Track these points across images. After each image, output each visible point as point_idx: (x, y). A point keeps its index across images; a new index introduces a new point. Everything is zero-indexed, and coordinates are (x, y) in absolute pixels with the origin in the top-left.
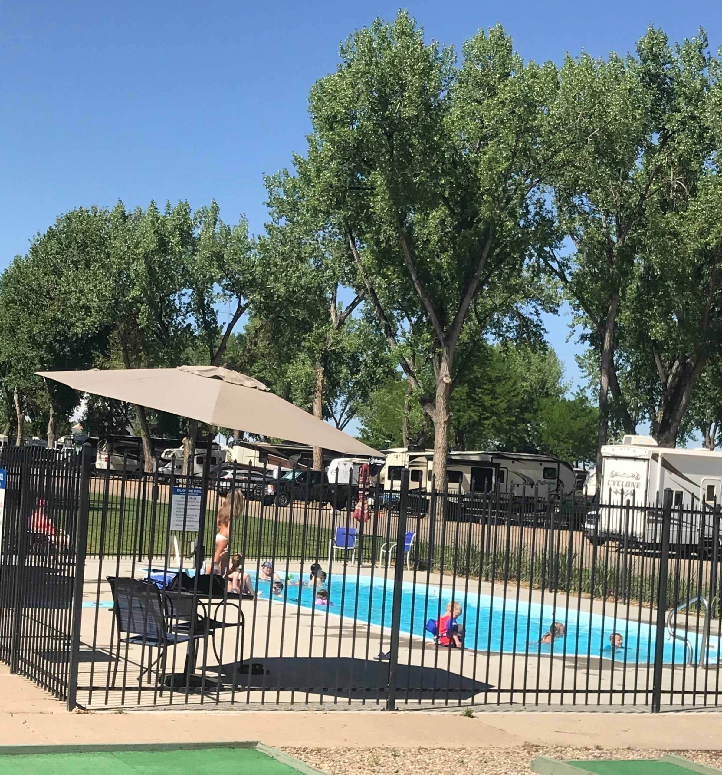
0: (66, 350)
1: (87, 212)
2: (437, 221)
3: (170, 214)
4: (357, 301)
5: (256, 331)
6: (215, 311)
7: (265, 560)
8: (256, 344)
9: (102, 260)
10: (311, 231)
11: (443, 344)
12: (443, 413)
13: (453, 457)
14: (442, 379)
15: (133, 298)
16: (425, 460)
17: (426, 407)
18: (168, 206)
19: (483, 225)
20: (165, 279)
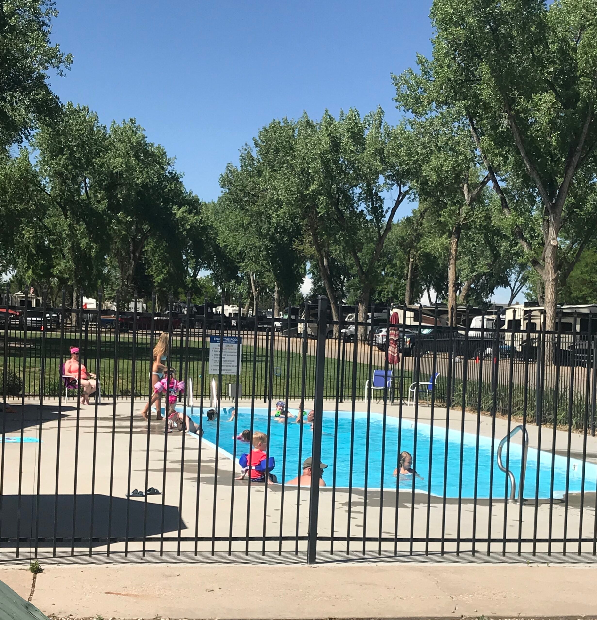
0: (285, 239)
1: (279, 123)
2: (549, 104)
3: (343, 120)
4: (486, 180)
5: (421, 214)
6: (382, 198)
7: (278, 400)
8: (421, 224)
9: (288, 162)
10: (447, 122)
11: (550, 212)
12: (551, 272)
13: (564, 311)
14: (550, 242)
15: (313, 191)
16: (539, 314)
17: (536, 267)
18: (342, 113)
19: (581, 103)
20: (340, 174)
